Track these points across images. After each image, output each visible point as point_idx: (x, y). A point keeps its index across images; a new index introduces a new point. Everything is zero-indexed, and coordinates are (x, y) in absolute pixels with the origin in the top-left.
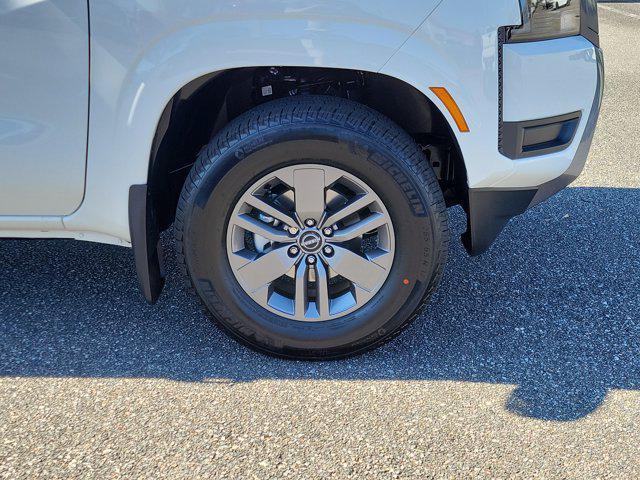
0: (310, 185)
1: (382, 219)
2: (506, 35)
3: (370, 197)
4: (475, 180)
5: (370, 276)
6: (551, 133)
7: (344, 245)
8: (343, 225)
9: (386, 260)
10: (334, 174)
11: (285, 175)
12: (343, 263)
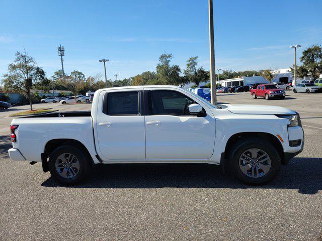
0: (254, 152)
1: (268, 158)
2: (288, 126)
3: (266, 154)
4: (285, 151)
5: (267, 169)
6: (296, 143)
7: (261, 163)
8: (260, 160)
9: (270, 166)
10: (259, 150)
11: (250, 150)
12: (261, 166)
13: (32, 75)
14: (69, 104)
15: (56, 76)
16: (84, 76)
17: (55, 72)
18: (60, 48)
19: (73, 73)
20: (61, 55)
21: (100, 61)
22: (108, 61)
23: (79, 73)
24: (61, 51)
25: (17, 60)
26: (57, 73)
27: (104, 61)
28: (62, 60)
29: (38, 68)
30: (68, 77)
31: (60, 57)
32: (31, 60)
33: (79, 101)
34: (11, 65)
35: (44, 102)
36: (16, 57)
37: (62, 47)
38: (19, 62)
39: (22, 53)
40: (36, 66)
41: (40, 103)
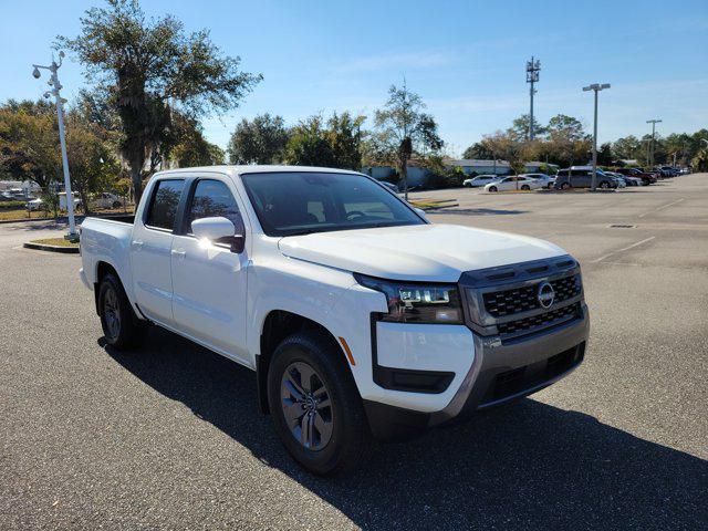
1: (329, 402)
7: (319, 410)
10: (312, 372)
13: (412, 132)
14: (502, 191)
15: (516, 129)
16: (579, 127)
17: (515, 121)
18: (530, 64)
19: (553, 121)
20: (532, 81)
21: (585, 89)
22: (607, 86)
23: (569, 120)
24: (532, 70)
25: (390, 103)
26: (518, 123)
27: (596, 88)
28: (532, 92)
29: (423, 116)
30: (542, 131)
31: (529, 84)
32: (415, 99)
33: (526, 187)
34: (378, 112)
35: (469, 185)
36: (389, 96)
37: (535, 62)
38: (392, 106)
39: (399, 88)
40: (421, 111)
41: (462, 186)
